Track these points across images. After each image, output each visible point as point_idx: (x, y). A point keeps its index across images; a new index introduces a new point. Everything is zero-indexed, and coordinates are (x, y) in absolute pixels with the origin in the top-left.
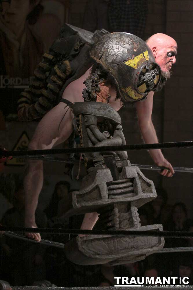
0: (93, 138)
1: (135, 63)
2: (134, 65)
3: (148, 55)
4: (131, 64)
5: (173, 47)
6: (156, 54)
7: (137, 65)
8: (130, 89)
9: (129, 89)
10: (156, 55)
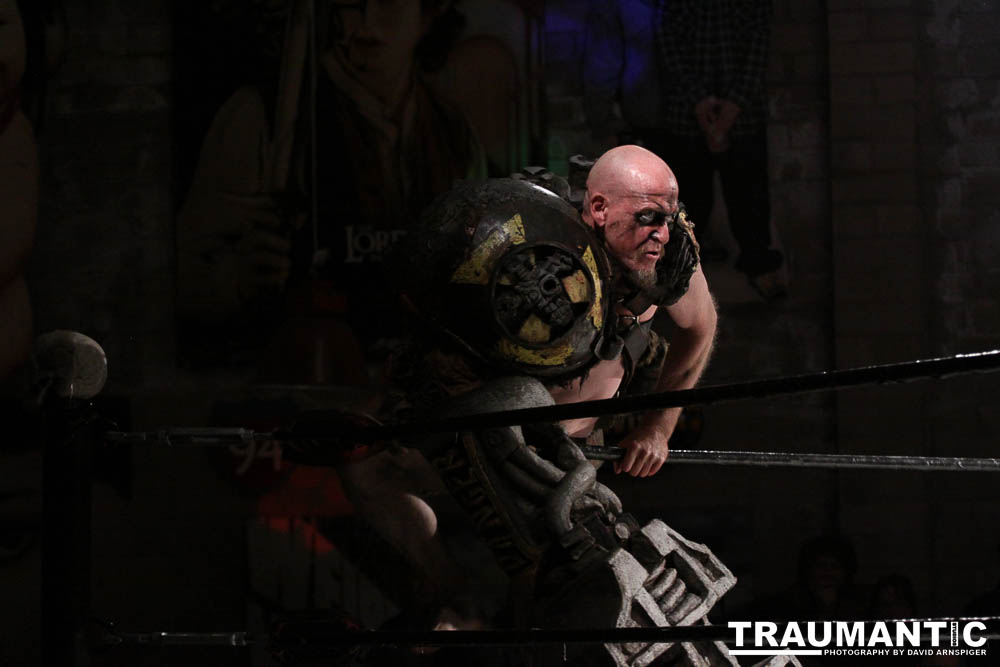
0: (535, 486)
1: (479, 268)
2: (478, 274)
3: (519, 229)
4: (468, 277)
5: (655, 195)
6: (603, 218)
7: (484, 271)
8: (508, 345)
9: (505, 346)
10: (605, 220)
